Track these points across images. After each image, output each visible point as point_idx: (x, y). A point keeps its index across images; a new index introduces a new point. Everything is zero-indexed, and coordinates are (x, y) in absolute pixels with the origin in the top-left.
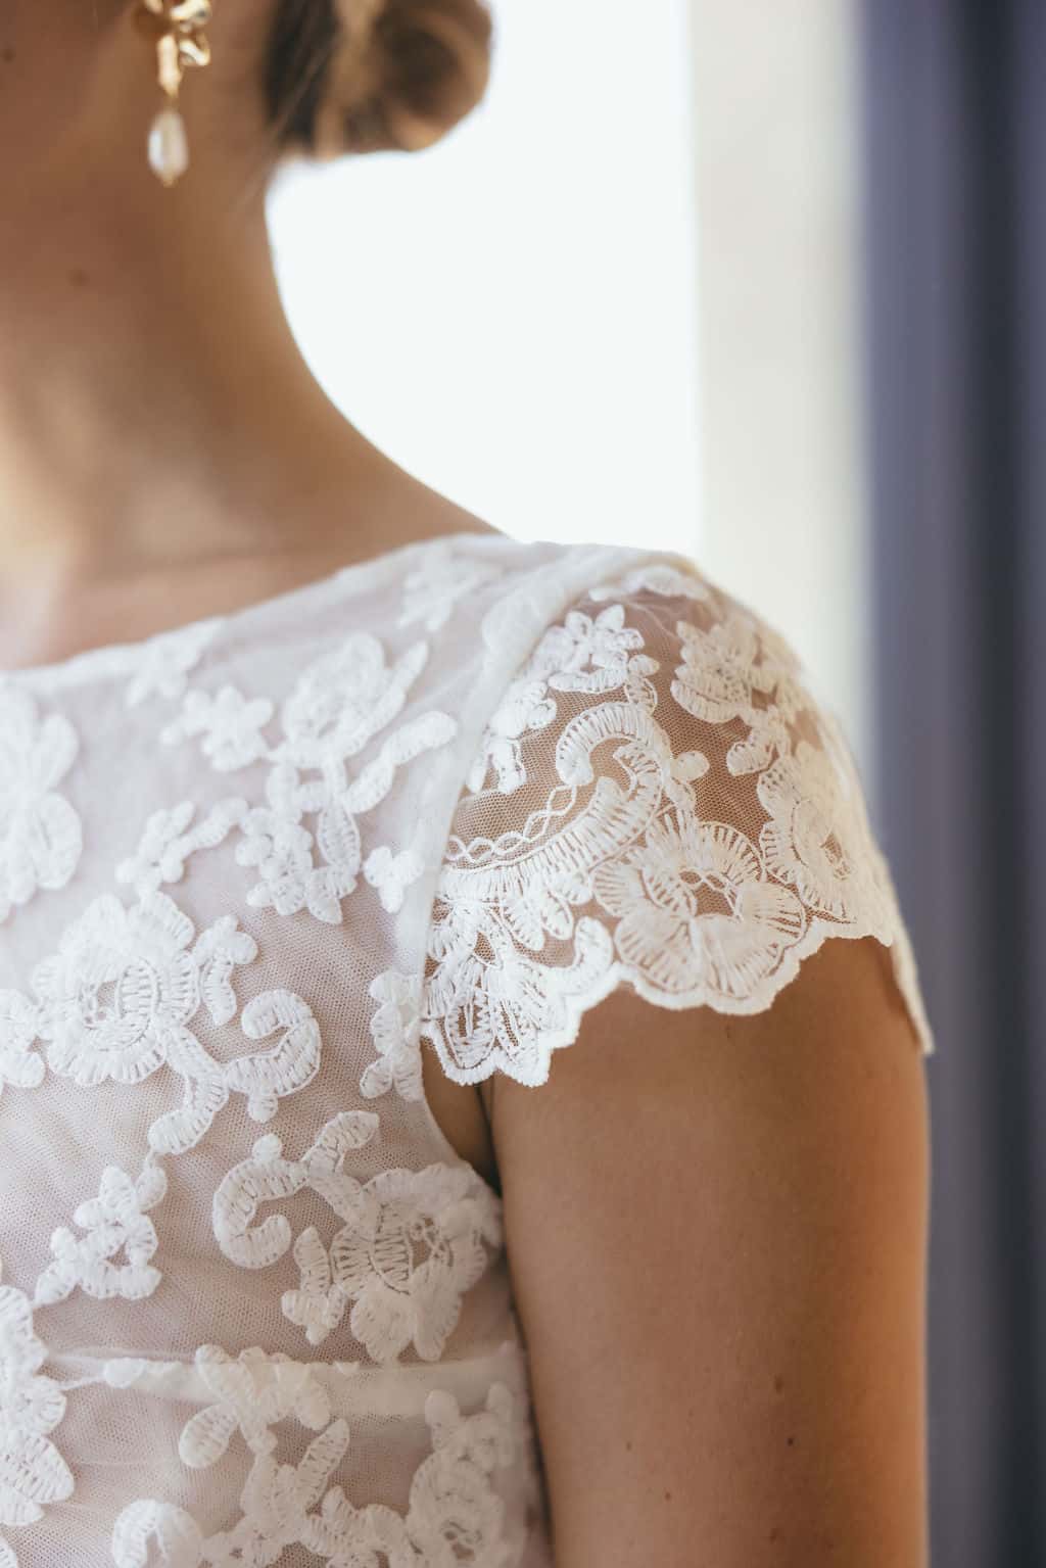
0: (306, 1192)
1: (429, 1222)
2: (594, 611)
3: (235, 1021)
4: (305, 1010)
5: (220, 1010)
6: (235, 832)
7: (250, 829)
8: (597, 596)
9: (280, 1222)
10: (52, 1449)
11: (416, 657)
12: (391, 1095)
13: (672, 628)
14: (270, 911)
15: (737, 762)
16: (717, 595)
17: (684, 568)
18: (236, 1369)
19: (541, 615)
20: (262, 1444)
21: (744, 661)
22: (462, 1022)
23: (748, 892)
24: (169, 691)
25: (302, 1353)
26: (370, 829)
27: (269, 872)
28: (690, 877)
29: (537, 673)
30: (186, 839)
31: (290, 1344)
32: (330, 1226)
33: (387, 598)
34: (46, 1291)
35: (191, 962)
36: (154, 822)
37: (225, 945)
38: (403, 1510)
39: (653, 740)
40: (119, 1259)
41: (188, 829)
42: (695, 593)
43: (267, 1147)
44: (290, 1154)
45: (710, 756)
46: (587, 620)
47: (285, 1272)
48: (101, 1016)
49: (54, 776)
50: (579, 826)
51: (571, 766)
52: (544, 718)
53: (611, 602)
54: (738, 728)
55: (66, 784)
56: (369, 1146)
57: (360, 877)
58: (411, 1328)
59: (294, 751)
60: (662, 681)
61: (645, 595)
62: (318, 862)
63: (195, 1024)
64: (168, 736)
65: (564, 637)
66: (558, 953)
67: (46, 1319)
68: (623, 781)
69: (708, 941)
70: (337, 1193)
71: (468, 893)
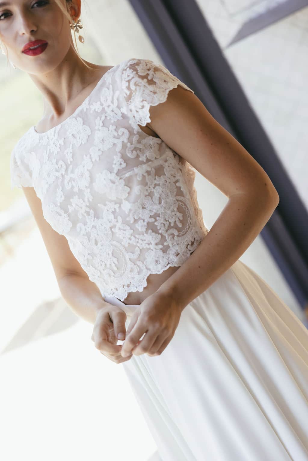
0: (135, 148)
1: (150, 144)
2: (126, 70)
3: (118, 134)
4: (124, 129)
5: (116, 134)
6: (106, 117)
7: (107, 115)
8: (125, 68)
9: (134, 152)
10: (125, 186)
11: (111, 86)
12: (138, 132)
13: (135, 67)
14: (114, 122)
15: (149, 78)
16: (139, 60)
17: (133, 59)
18: (139, 168)
19: (121, 74)
20: (146, 174)
21: (145, 66)
22: (140, 120)
23: (158, 90)
24: (88, 107)
25: (144, 163)
26: (119, 107)
27: (112, 118)
28: (151, 92)
29: (124, 80)
30: (101, 120)
31: (142, 163)
32: (140, 150)
33: (104, 83)
34: (115, 171)
35: (110, 132)
36: (96, 121)
37: (112, 128)
38: (165, 175)
39: (140, 80)
40: (121, 164)
41: (100, 120)
42: (135, 62)
43: (129, 144)
44: (131, 144)
45: (147, 79)
46: (125, 71)
47: (138, 156)
48: (104, 143)
49: (82, 124)
50: (137, 93)
51: (133, 87)
52: (127, 84)
53: (127, 68)
54: (148, 74)
55: (84, 124)
56: (139, 139)
57: (121, 113)
58: (155, 156)
59: (105, 105)
60: (137, 73)
61: (131, 65)
62: (116, 114)
63: (114, 137)
64: (91, 112)
65: (124, 75)
66: (143, 107)
67: (117, 174)
68: (139, 86)
69: (157, 97)
70: (140, 146)
71: (132, 107)
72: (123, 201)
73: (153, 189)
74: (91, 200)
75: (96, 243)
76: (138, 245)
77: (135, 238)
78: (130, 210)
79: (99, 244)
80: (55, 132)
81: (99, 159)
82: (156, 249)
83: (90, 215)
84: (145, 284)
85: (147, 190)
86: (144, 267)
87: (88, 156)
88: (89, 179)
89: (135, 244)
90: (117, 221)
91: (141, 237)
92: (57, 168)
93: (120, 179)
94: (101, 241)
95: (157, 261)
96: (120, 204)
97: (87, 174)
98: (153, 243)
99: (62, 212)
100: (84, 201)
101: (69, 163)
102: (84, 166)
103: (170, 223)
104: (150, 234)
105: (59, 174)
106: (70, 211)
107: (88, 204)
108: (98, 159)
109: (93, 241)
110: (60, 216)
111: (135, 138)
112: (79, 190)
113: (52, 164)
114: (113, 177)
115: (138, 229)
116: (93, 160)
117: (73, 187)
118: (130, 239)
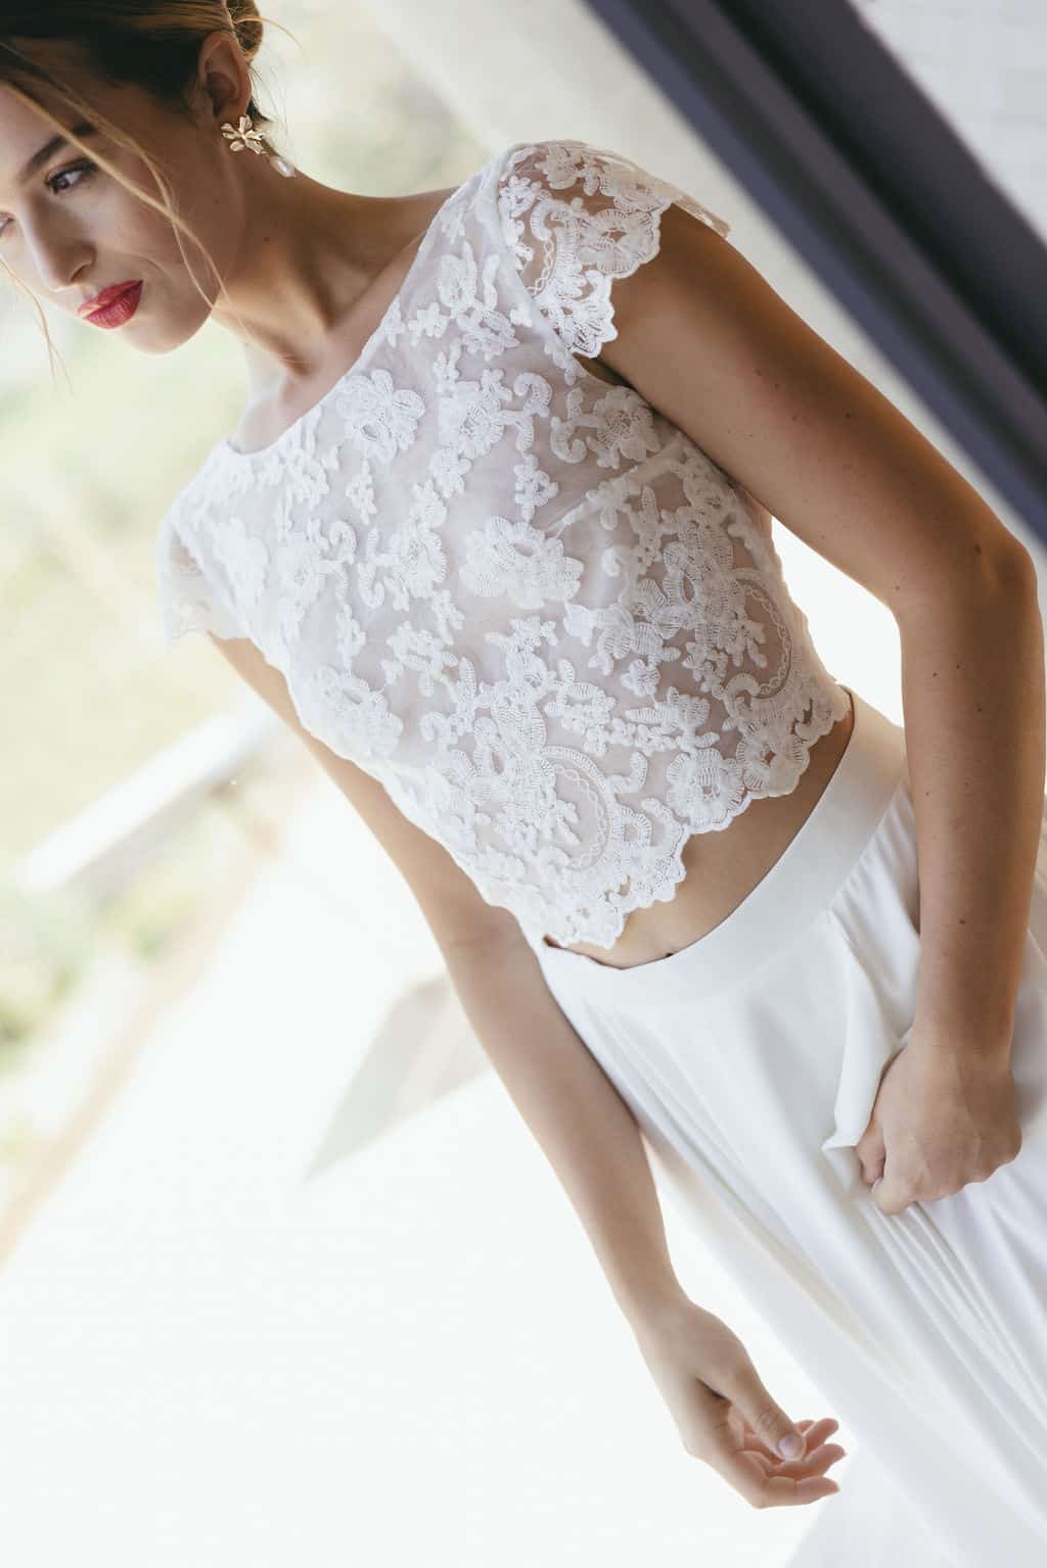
0: (577, 429)
1: (622, 412)
2: (506, 184)
3: (514, 396)
4: (532, 375)
5: (507, 397)
6: (464, 348)
7: (466, 343)
8: (503, 179)
9: (577, 442)
10: (568, 559)
11: (467, 247)
12: (578, 379)
13: (534, 168)
14: (495, 357)
15: (589, 191)
16: (537, 146)
17: (522, 147)
18: (602, 492)
19: (492, 201)
20: (627, 509)
21: (565, 159)
22: (580, 339)
23: (624, 224)
24: (402, 330)
25: (617, 474)
26: (503, 309)
27: (485, 348)
28: (605, 234)
29: (506, 217)
30: (450, 363)
31: (609, 474)
32: (593, 432)
34: (527, 515)
35: (486, 391)
36: (435, 369)
37: (490, 379)
38: (690, 504)
39: (558, 206)
40: (541, 489)
41: (448, 360)
42: (531, 152)
43: (555, 422)
44: (563, 420)
45: (580, 196)
46: (506, 188)
47: (590, 456)
49: (390, 386)
50: (561, 248)
51: (542, 234)
52: (521, 228)
53: (509, 178)
54: (581, 181)
55: (396, 386)
56: (584, 399)
57: (513, 326)
58: (643, 445)
59: (457, 309)
60: (545, 186)
61: (518, 166)
62: (497, 333)
63: (503, 406)
64: (414, 343)
65: (504, 201)
66: (588, 289)
67: (534, 523)
68: (561, 225)
69: (626, 247)
70: (588, 422)
71: (549, 300)
72: (567, 606)
73: (658, 553)
74: (458, 626)
75: (498, 767)
76: (638, 744)
77: (626, 721)
78: (596, 632)
79: (508, 765)
80: (303, 435)
81: (466, 487)
82: (698, 748)
83: (462, 678)
84: (678, 872)
85: (640, 560)
86: (669, 814)
87: (429, 484)
88: (441, 559)
89: (626, 743)
90: (558, 678)
91: (645, 716)
92: (327, 548)
93: (547, 536)
94: (513, 756)
95: (706, 790)
96: (558, 620)
97: (433, 543)
98: (687, 729)
99: (361, 688)
100: (435, 635)
101: (366, 522)
102: (418, 522)
103: (730, 657)
104: (675, 701)
105: (335, 567)
106: (390, 680)
107: (450, 643)
108: (460, 489)
109: (487, 762)
110: (358, 703)
111: (572, 401)
112: (412, 600)
113: (308, 538)
114: (522, 534)
115: (632, 692)
116: (447, 495)
117: (389, 597)
118: (609, 729)
